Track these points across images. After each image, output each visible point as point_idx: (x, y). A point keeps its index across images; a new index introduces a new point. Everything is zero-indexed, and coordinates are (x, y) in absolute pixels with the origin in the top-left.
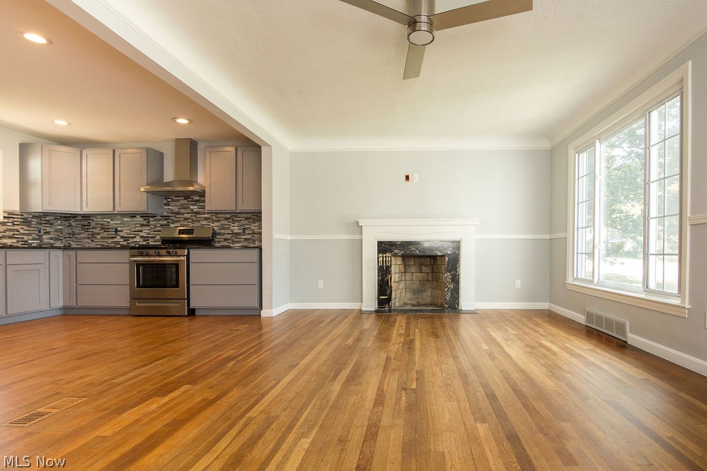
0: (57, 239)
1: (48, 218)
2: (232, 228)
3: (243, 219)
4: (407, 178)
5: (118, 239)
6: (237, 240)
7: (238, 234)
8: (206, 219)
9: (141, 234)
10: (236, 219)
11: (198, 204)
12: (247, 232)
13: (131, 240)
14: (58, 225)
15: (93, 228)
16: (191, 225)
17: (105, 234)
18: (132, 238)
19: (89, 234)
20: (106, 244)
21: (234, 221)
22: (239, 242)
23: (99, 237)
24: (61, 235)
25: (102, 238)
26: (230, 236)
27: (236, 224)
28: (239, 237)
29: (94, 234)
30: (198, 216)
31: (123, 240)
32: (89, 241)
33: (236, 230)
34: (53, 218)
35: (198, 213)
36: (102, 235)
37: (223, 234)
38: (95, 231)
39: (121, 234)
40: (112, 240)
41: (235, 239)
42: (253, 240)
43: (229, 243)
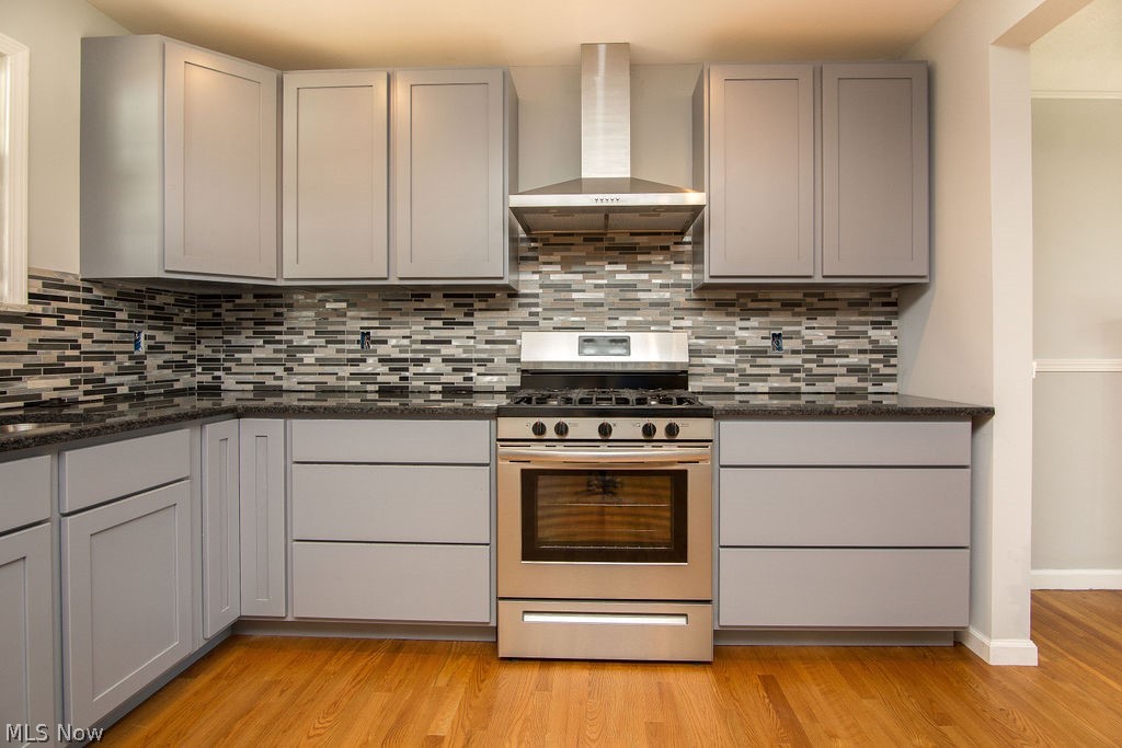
0: (182, 366)
1: (159, 300)
2: (738, 333)
3: (778, 305)
5: (371, 365)
7: (761, 352)
9: (446, 350)
10: (752, 305)
11: (632, 258)
12: (786, 344)
13: (413, 369)
14: (187, 321)
15: (291, 331)
17: (330, 352)
18: (418, 362)
19: (276, 351)
20: (331, 381)
21: (746, 315)
22: (764, 377)
23: (309, 358)
24: (190, 352)
25: (321, 362)
26: (731, 360)
27: (755, 322)
28: (760, 361)
29: (293, 352)
31: (385, 369)
32: (279, 371)
33: (753, 338)
34: (171, 300)
36: (320, 354)
37: (712, 353)
38: (297, 340)
39: (382, 350)
40: (354, 369)
41: (750, 371)
42: (809, 372)
43: (732, 380)
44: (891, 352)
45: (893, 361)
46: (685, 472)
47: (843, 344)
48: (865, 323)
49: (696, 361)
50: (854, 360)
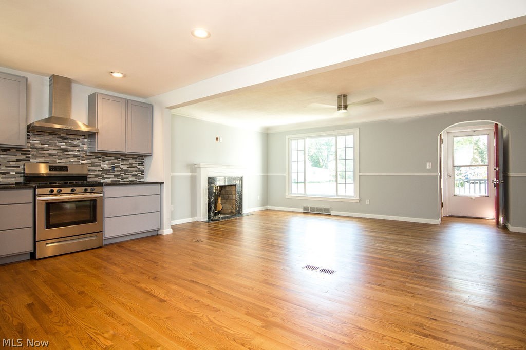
2: (102, 165)
3: (114, 158)
4: (217, 139)
6: (107, 176)
7: (109, 171)
8: (75, 156)
10: (106, 158)
11: (67, 141)
12: (116, 169)
16: (58, 161)
21: (104, 160)
22: (109, 178)
26: (100, 173)
27: (107, 162)
28: (108, 173)
30: (66, 153)
33: (106, 167)
35: (67, 150)
37: (94, 171)
41: (105, 176)
42: (122, 176)
43: (100, 179)
44: (143, 171)
45: (143, 173)
46: (96, 200)
47: (131, 169)
48: (136, 164)
49: (89, 173)
50: (133, 173)
